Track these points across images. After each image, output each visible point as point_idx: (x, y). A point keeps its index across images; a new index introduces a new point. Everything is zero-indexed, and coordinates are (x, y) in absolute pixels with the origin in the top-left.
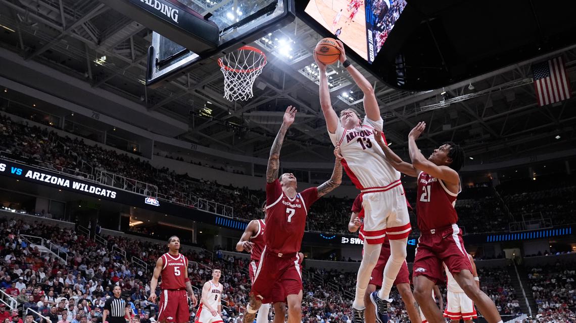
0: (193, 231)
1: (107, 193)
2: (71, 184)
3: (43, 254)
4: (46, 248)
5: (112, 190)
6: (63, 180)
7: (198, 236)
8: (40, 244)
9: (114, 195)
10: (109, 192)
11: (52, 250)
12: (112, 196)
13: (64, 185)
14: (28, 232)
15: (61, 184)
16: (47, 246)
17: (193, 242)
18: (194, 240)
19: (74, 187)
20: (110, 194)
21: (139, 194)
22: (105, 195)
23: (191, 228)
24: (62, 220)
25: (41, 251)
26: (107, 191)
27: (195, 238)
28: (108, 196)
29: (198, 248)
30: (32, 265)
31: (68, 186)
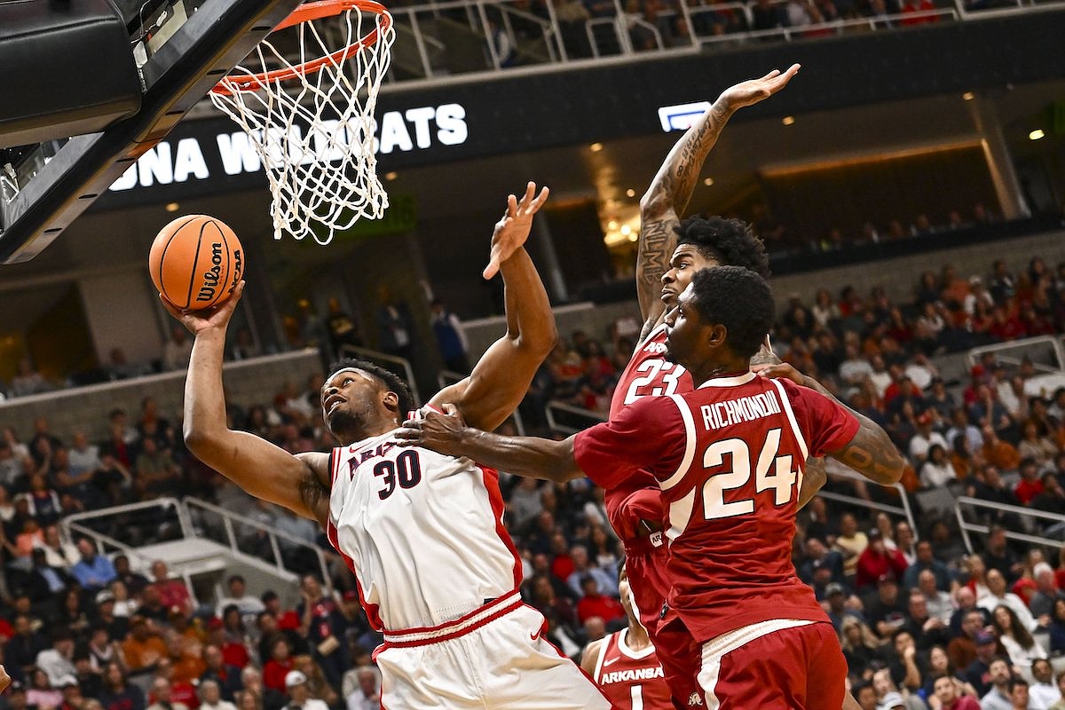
0: (985, 144)
1: (411, 127)
2: (212, 156)
3: (204, 585)
4: (211, 547)
5: (434, 98)
6: (164, 147)
7: (1026, 161)
8: (176, 535)
9: (453, 125)
10: (420, 116)
11: (243, 548)
12: (446, 138)
13: (181, 176)
14: (100, 488)
15: (165, 178)
16: (213, 532)
17: (1008, 212)
18: (1014, 205)
19: (232, 167)
20: (433, 127)
21: (598, 61)
22: (406, 145)
23: (967, 128)
24: (244, 356)
25: (187, 572)
26: (412, 115)
27: (1008, 184)
28: (424, 141)
29: (1045, 238)
30: (161, 682)
31: (202, 172)
